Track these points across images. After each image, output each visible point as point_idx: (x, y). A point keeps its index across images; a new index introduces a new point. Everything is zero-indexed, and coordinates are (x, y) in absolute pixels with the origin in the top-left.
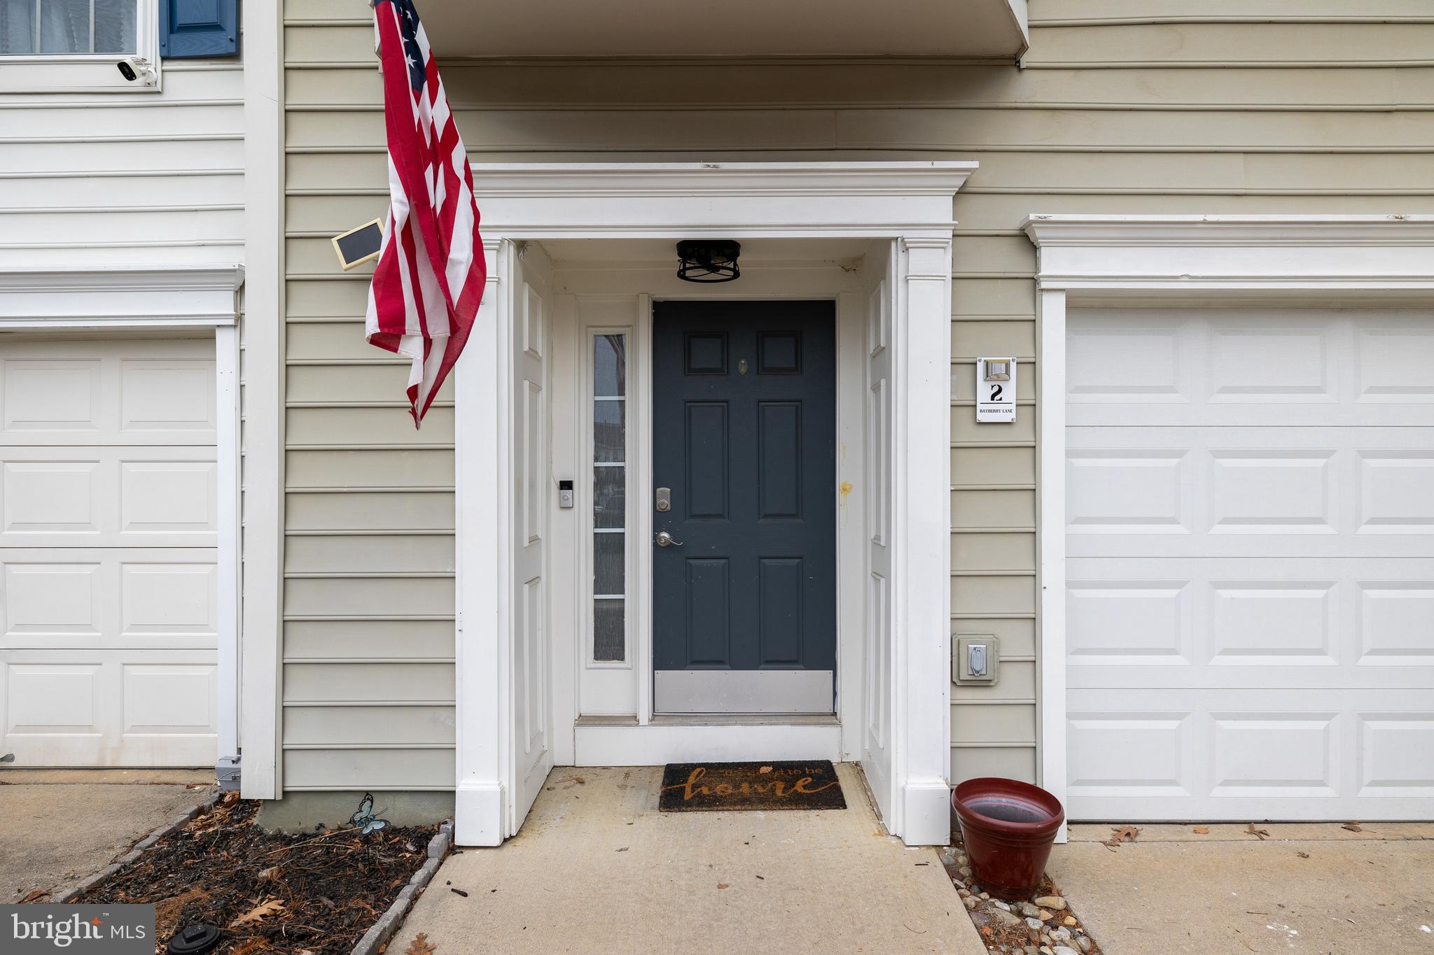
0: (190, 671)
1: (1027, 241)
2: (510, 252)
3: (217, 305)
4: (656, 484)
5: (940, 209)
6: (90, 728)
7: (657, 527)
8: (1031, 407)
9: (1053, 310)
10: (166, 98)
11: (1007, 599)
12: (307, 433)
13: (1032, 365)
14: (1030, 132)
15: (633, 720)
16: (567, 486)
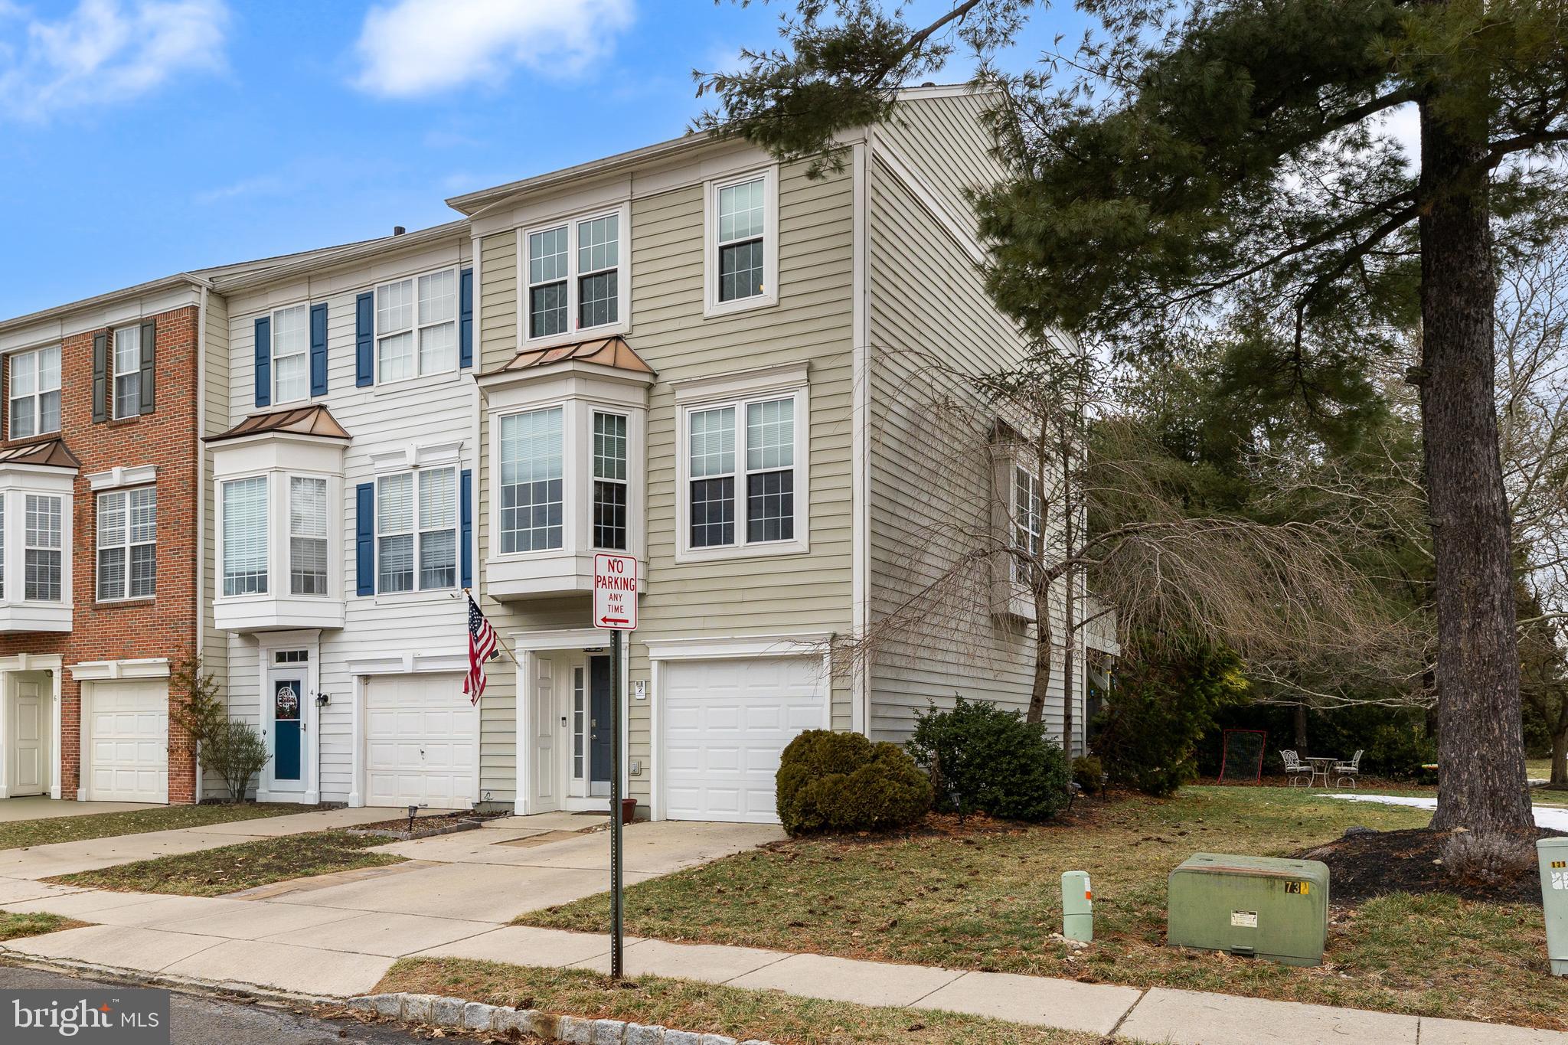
1: (646, 647)
2: (529, 656)
4: (591, 718)
7: (591, 734)
8: (648, 695)
9: (654, 667)
10: (462, 600)
11: (642, 750)
13: (649, 683)
14: (649, 614)
16: (564, 719)
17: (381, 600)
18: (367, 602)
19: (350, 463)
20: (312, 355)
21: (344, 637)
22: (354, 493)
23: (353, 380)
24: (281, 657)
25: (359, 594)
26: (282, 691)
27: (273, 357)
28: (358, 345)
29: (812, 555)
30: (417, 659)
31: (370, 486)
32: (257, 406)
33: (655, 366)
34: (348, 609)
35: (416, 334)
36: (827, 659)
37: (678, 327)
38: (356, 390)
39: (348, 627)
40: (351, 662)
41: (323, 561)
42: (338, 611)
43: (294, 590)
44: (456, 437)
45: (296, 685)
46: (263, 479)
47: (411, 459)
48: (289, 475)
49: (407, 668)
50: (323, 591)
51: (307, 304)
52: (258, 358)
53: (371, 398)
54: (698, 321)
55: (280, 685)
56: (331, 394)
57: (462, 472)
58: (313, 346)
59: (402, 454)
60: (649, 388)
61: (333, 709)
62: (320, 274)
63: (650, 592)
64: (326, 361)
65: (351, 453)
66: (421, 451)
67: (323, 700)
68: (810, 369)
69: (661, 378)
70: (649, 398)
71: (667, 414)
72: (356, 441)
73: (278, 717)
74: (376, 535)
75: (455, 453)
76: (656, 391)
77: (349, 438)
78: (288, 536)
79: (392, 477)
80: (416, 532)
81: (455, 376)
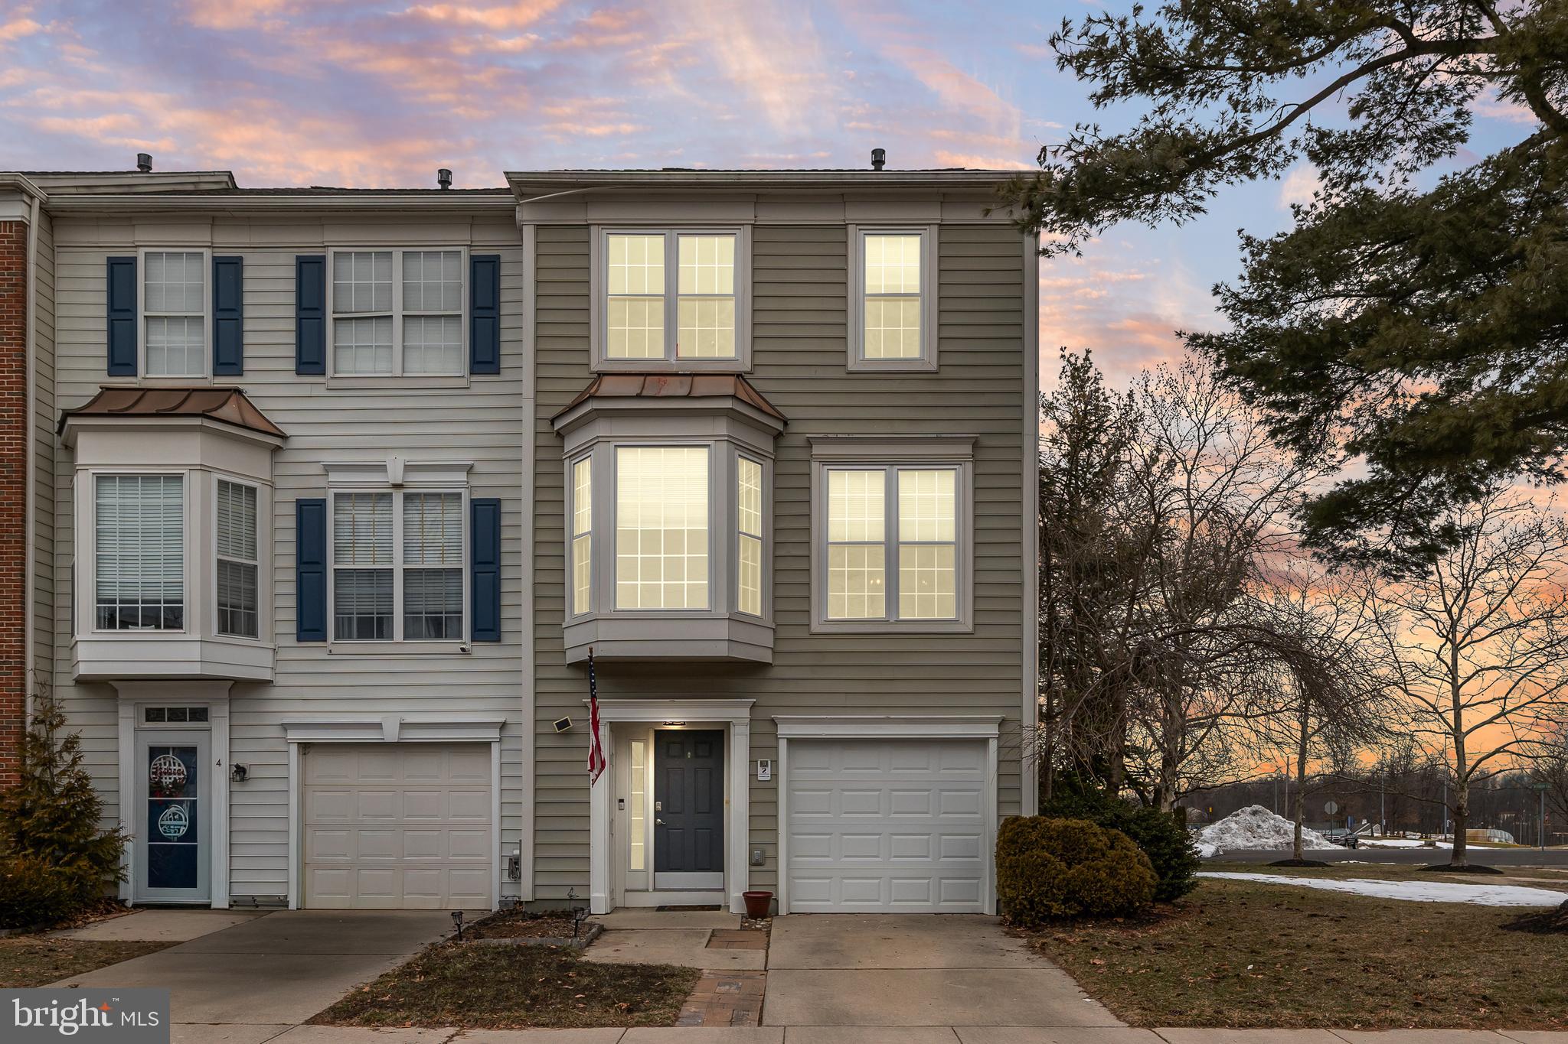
0: (476, 872)
1: (774, 723)
2: (608, 727)
3: (493, 734)
4: (656, 801)
5: (745, 713)
6: (437, 895)
7: (656, 818)
8: (775, 775)
9: (783, 745)
10: (473, 656)
11: (766, 838)
12: (542, 784)
13: (775, 763)
14: (776, 687)
15: (647, 890)
16: (622, 801)
17: (335, 649)
18: (313, 651)
19: (281, 470)
20: (216, 322)
21: (275, 693)
22: (292, 509)
23: (291, 365)
24: (154, 715)
25: (299, 640)
26: (159, 760)
27: (141, 313)
28: (299, 320)
29: (976, 636)
30: (404, 726)
31: (321, 504)
32: (110, 375)
33: (788, 414)
34: (279, 657)
35: (398, 321)
36: (993, 745)
37: (814, 376)
38: (293, 378)
39: (280, 680)
40: (285, 727)
41: (253, 594)
42: (267, 658)
43: (223, 629)
44: (465, 457)
45: (188, 754)
46: (179, 478)
47: (395, 474)
48: (216, 476)
49: (391, 734)
50: (252, 631)
51: (208, 254)
52: (112, 307)
53: (321, 391)
54: (840, 373)
55: (154, 752)
56: (248, 378)
57: (472, 501)
58: (217, 308)
59: (382, 468)
60: (778, 436)
61: (251, 786)
62: (234, 218)
63: (777, 663)
64: (239, 333)
65: (288, 456)
66: (408, 468)
67: (240, 773)
68: (976, 445)
69: (794, 427)
70: (776, 447)
71: (801, 468)
72: (294, 443)
73: (152, 794)
74: (331, 566)
75: (462, 477)
76: (785, 442)
77: (284, 437)
78: (214, 557)
79: (357, 494)
80: (398, 567)
81: (463, 383)
